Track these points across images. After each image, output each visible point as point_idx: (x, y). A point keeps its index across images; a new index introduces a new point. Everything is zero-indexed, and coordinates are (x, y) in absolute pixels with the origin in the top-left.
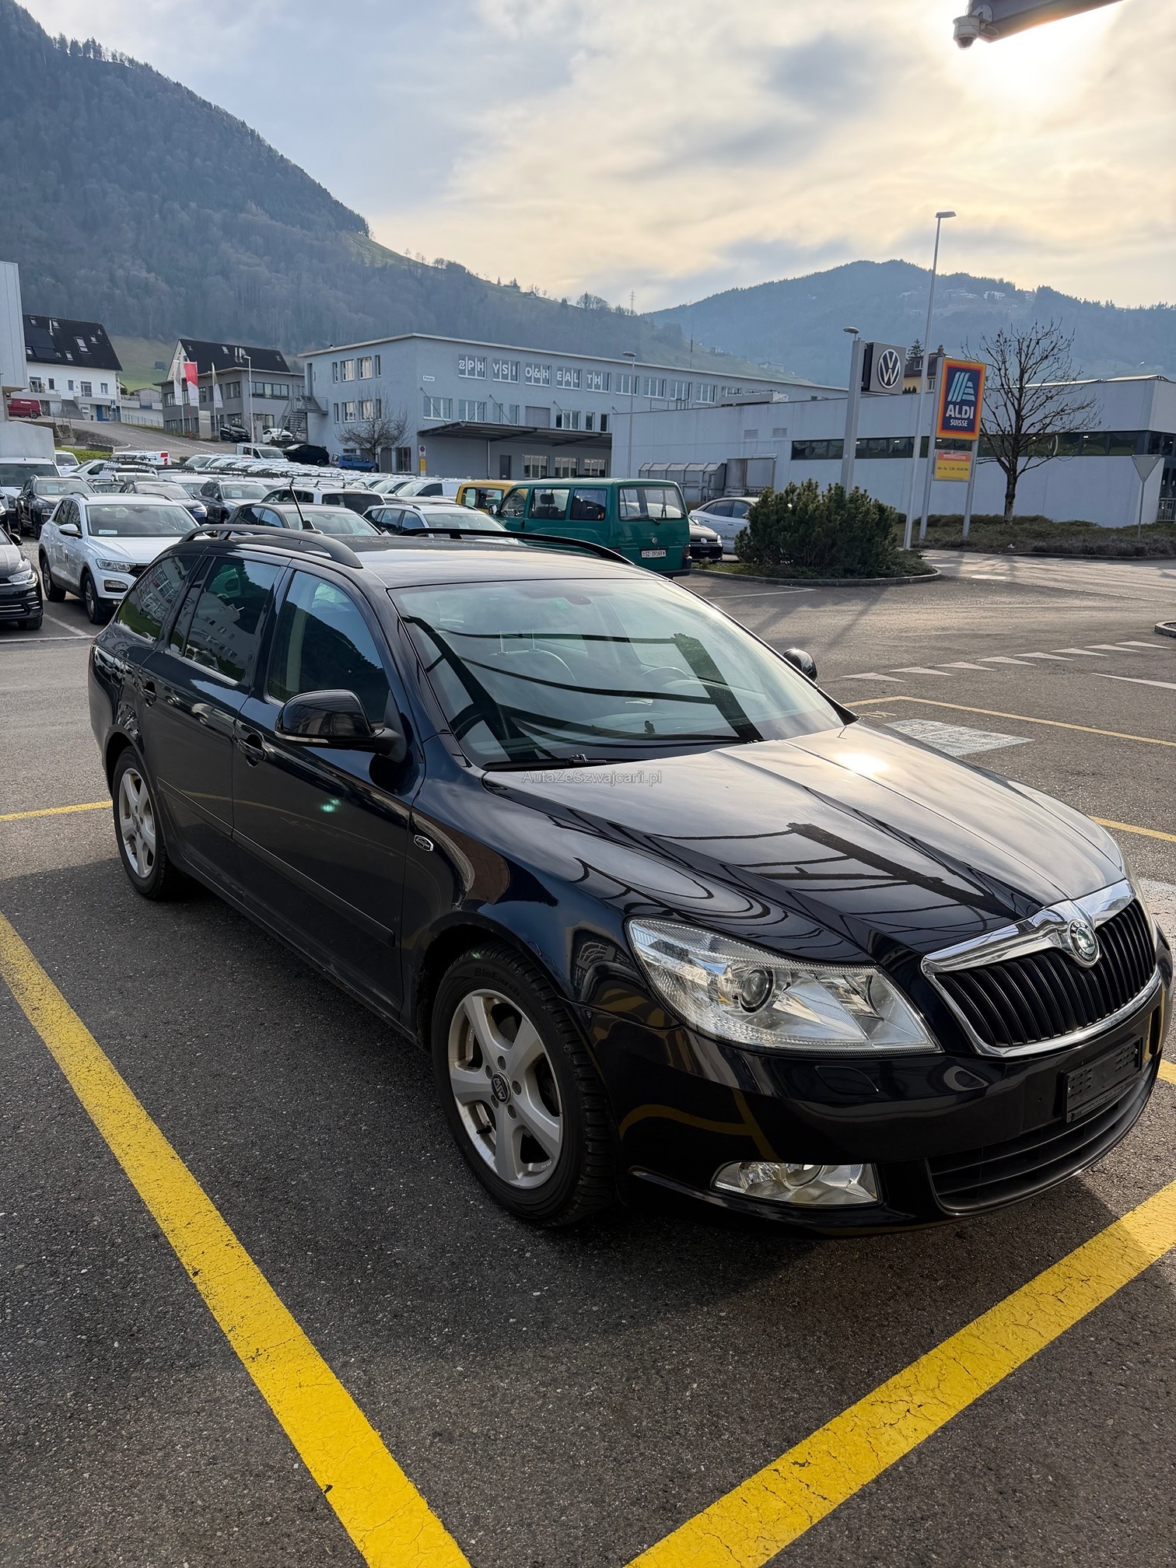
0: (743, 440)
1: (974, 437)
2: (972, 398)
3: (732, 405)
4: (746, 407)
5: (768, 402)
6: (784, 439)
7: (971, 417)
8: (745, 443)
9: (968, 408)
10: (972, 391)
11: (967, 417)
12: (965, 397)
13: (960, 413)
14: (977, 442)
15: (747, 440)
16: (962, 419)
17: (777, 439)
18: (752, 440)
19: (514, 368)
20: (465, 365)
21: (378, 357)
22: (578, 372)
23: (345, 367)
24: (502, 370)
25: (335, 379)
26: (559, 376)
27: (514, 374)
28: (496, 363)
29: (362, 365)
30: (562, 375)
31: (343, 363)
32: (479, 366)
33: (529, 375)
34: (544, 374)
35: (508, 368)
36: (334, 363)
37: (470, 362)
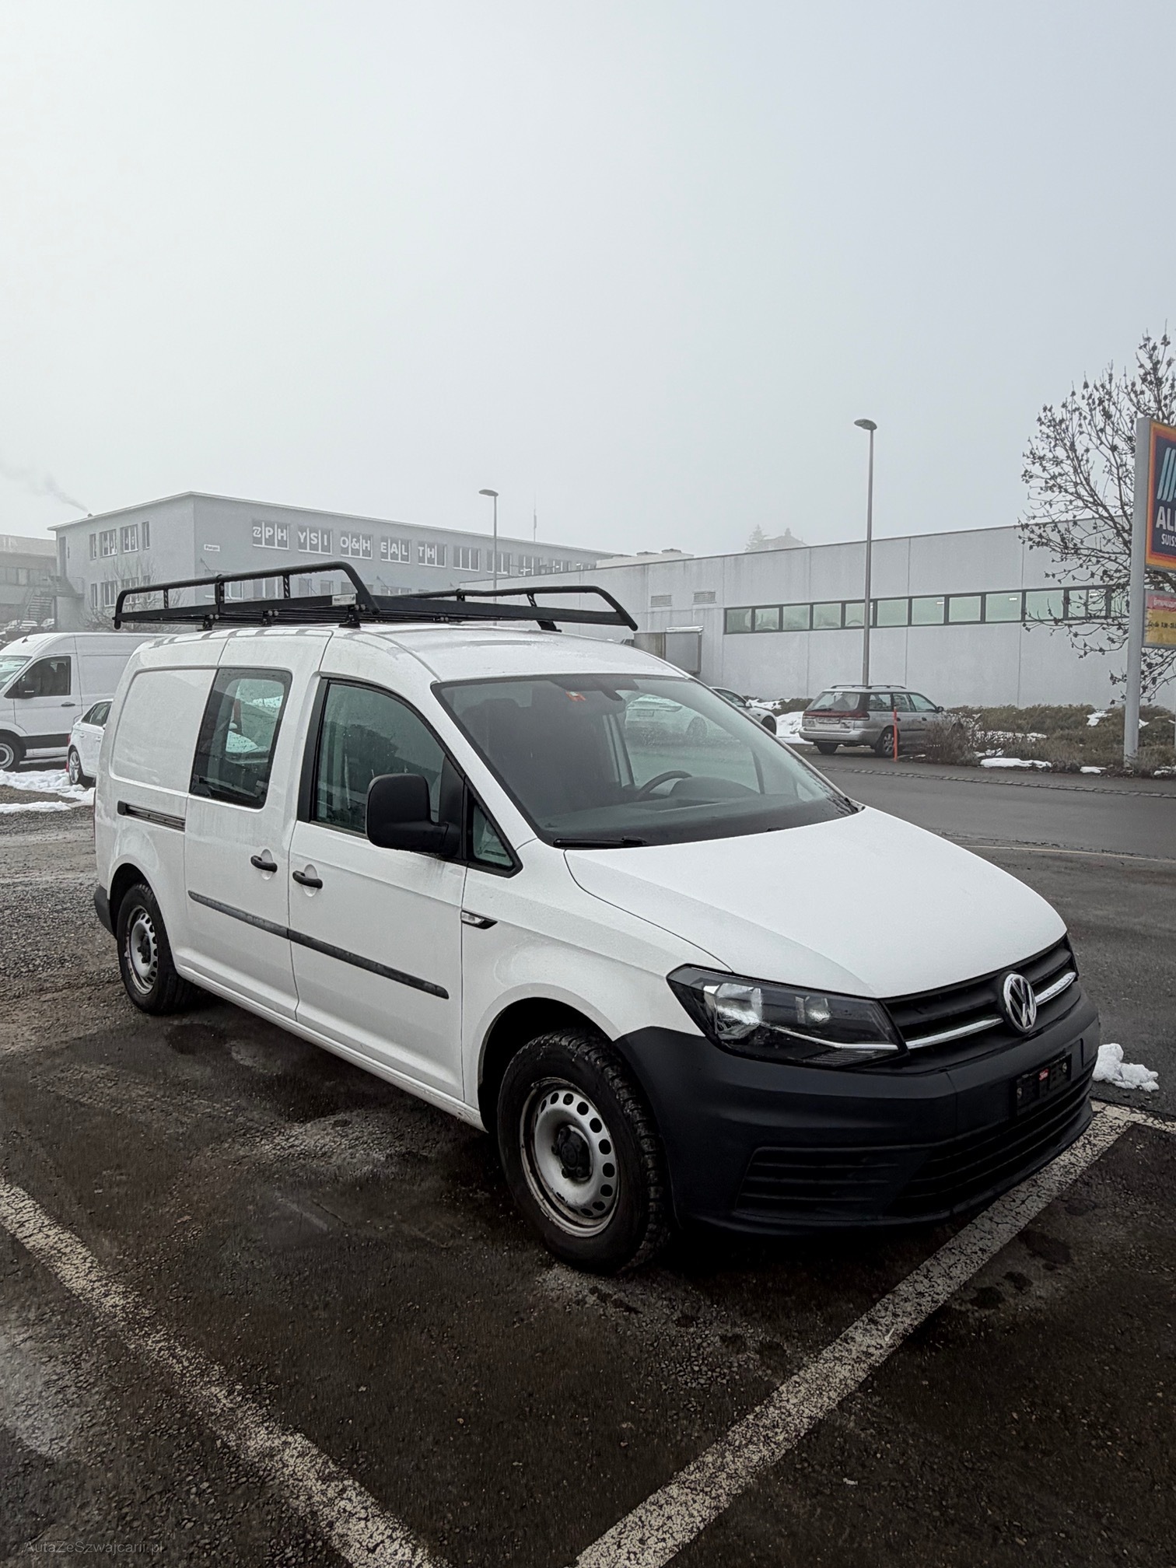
0: (650, 610)
4: (652, 566)
6: (711, 606)
8: (653, 613)
15: (655, 610)
17: (702, 606)
18: (664, 610)
19: (325, 536)
20: (261, 532)
21: (146, 525)
22: (406, 543)
23: (106, 539)
24: (310, 539)
25: (93, 554)
26: (382, 547)
27: (326, 544)
28: (302, 530)
29: (127, 536)
30: (387, 546)
31: (104, 535)
32: (280, 534)
33: (345, 546)
34: (364, 545)
35: (317, 538)
36: (93, 536)
37: (267, 529)
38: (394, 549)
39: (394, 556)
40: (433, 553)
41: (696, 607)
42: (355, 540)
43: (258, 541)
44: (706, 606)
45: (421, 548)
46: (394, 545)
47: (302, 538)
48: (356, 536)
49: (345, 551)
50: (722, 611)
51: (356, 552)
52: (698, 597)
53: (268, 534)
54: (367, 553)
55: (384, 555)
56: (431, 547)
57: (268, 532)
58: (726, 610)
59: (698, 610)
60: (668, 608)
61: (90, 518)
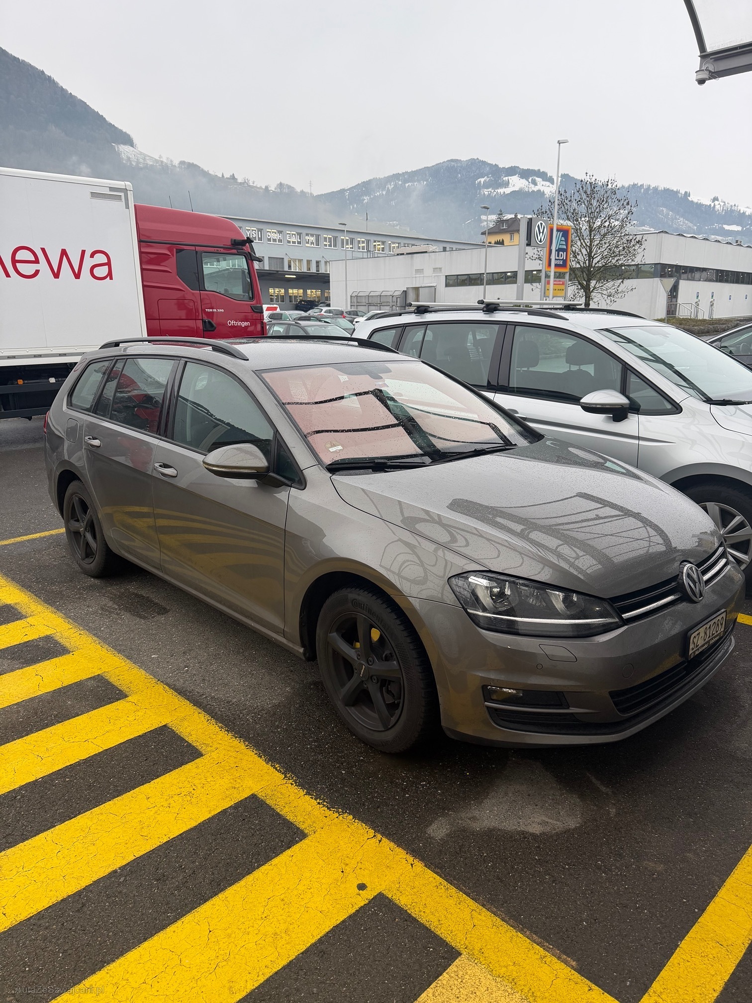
0: (414, 276)
1: (567, 270)
2: (565, 247)
3: (403, 254)
4: (415, 255)
5: (426, 252)
6: (440, 274)
7: (565, 259)
8: (416, 277)
9: (562, 253)
10: (564, 243)
11: (562, 258)
12: (560, 247)
13: (558, 256)
14: (568, 273)
15: (417, 276)
16: (560, 260)
17: (436, 274)
18: (421, 275)
19: (259, 232)
22: (300, 234)
24: (252, 234)
26: (288, 237)
27: (260, 237)
30: (290, 236)
33: (269, 238)
34: (278, 236)
35: (256, 234)
38: (293, 238)
39: (294, 242)
40: (312, 239)
41: (433, 275)
42: (274, 234)
44: (438, 274)
45: (307, 237)
47: (248, 234)
49: (269, 240)
51: (275, 240)
52: (435, 270)
54: (280, 241)
55: (289, 242)
56: (312, 235)
58: (446, 276)
60: (423, 275)
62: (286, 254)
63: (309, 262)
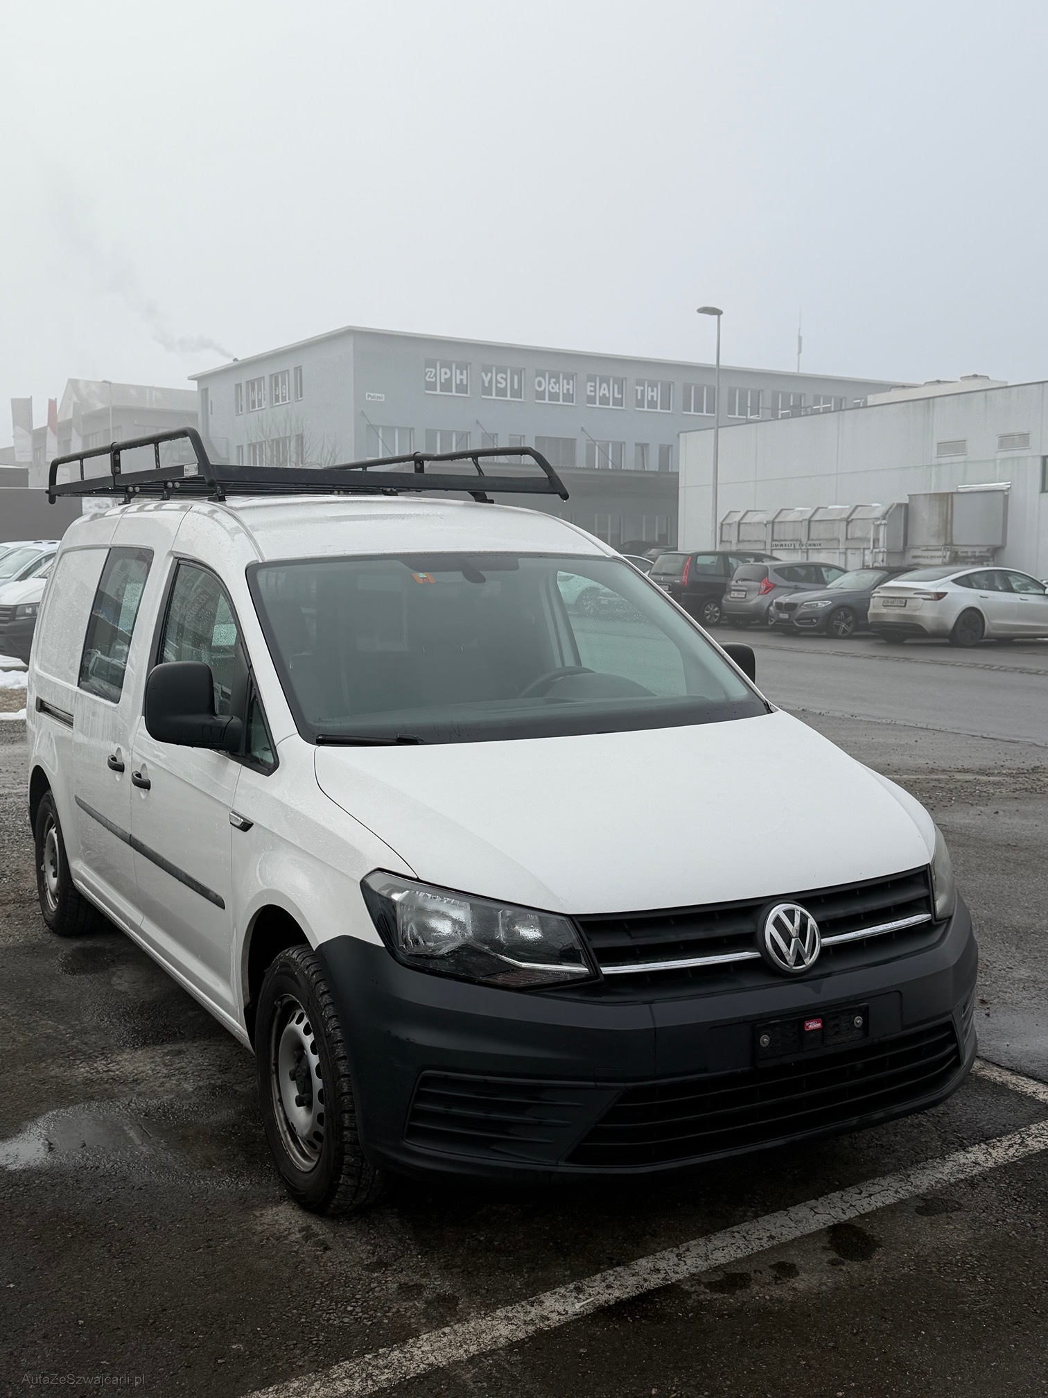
0: (934, 462)
4: (939, 400)
5: (977, 391)
6: (1025, 453)
8: (939, 465)
17: (1010, 453)
18: (955, 460)
19: (516, 377)
20: (435, 375)
21: (298, 370)
22: (621, 382)
23: (253, 389)
24: (497, 382)
25: (239, 408)
26: (589, 388)
27: (516, 387)
28: (487, 370)
29: (277, 385)
30: (595, 387)
31: (251, 384)
32: (459, 377)
33: (541, 389)
34: (565, 387)
36: (239, 386)
37: (443, 370)
38: (604, 391)
39: (604, 400)
40: (656, 394)
41: (1001, 455)
42: (553, 380)
43: (431, 386)
44: (1017, 453)
45: (640, 388)
46: (604, 385)
47: (487, 380)
48: (555, 376)
49: (540, 395)
50: (1039, 462)
51: (554, 396)
52: (1007, 441)
53: (443, 377)
54: (569, 397)
55: (591, 400)
56: (653, 385)
57: (444, 374)
58: (1044, 458)
59: (1004, 460)
60: (962, 458)
61: (236, 363)
62: (583, 429)
63: (643, 447)
